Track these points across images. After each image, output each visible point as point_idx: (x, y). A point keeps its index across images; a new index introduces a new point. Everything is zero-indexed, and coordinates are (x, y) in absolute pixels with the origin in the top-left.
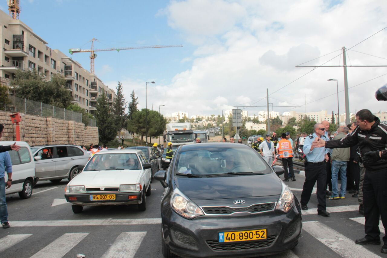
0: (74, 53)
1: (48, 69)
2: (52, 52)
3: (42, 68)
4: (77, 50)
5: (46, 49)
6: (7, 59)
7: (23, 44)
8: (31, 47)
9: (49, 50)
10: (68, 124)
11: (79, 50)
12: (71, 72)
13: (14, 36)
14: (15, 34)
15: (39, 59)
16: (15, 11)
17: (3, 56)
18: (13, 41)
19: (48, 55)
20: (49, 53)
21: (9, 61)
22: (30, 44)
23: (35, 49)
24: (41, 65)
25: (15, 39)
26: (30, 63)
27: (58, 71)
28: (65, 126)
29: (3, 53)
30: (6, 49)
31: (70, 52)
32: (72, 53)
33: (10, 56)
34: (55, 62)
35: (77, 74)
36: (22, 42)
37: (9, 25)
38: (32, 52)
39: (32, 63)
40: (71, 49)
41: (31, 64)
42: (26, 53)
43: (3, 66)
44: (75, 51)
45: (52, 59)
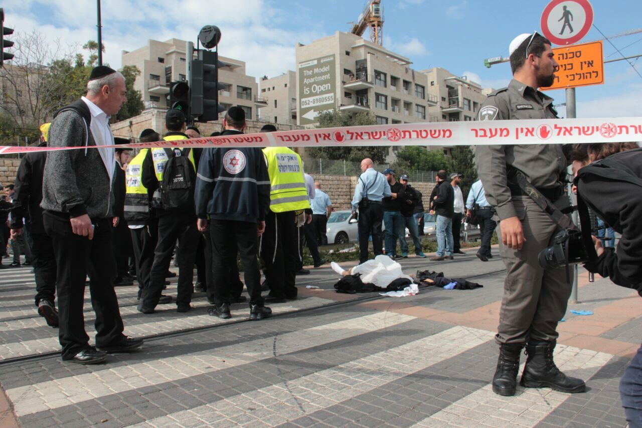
0: (492, 65)
1: (409, 99)
2: (416, 75)
3: (399, 100)
4: (497, 59)
5: (405, 71)
6: (347, 94)
7: (366, 72)
8: (378, 74)
9: (410, 72)
10: (350, 181)
11: (499, 59)
12: (458, 99)
13: (357, 63)
14: (358, 59)
15: (393, 88)
16: (376, 25)
17: (341, 91)
18: (356, 69)
19: (409, 79)
20: (411, 77)
21: (351, 98)
22: (376, 69)
23: (385, 75)
24: (397, 96)
25: (358, 67)
26: (378, 96)
27: (428, 101)
28: (342, 184)
29: (341, 88)
30: (345, 82)
31: (485, 65)
32: (488, 65)
33: (352, 90)
34: (423, 87)
35: (469, 101)
36: (365, 70)
37: (353, 48)
38: (380, 80)
39: (382, 95)
40: (487, 60)
41: (380, 96)
42: (371, 83)
43: (341, 105)
44: (493, 61)
45: (417, 85)
